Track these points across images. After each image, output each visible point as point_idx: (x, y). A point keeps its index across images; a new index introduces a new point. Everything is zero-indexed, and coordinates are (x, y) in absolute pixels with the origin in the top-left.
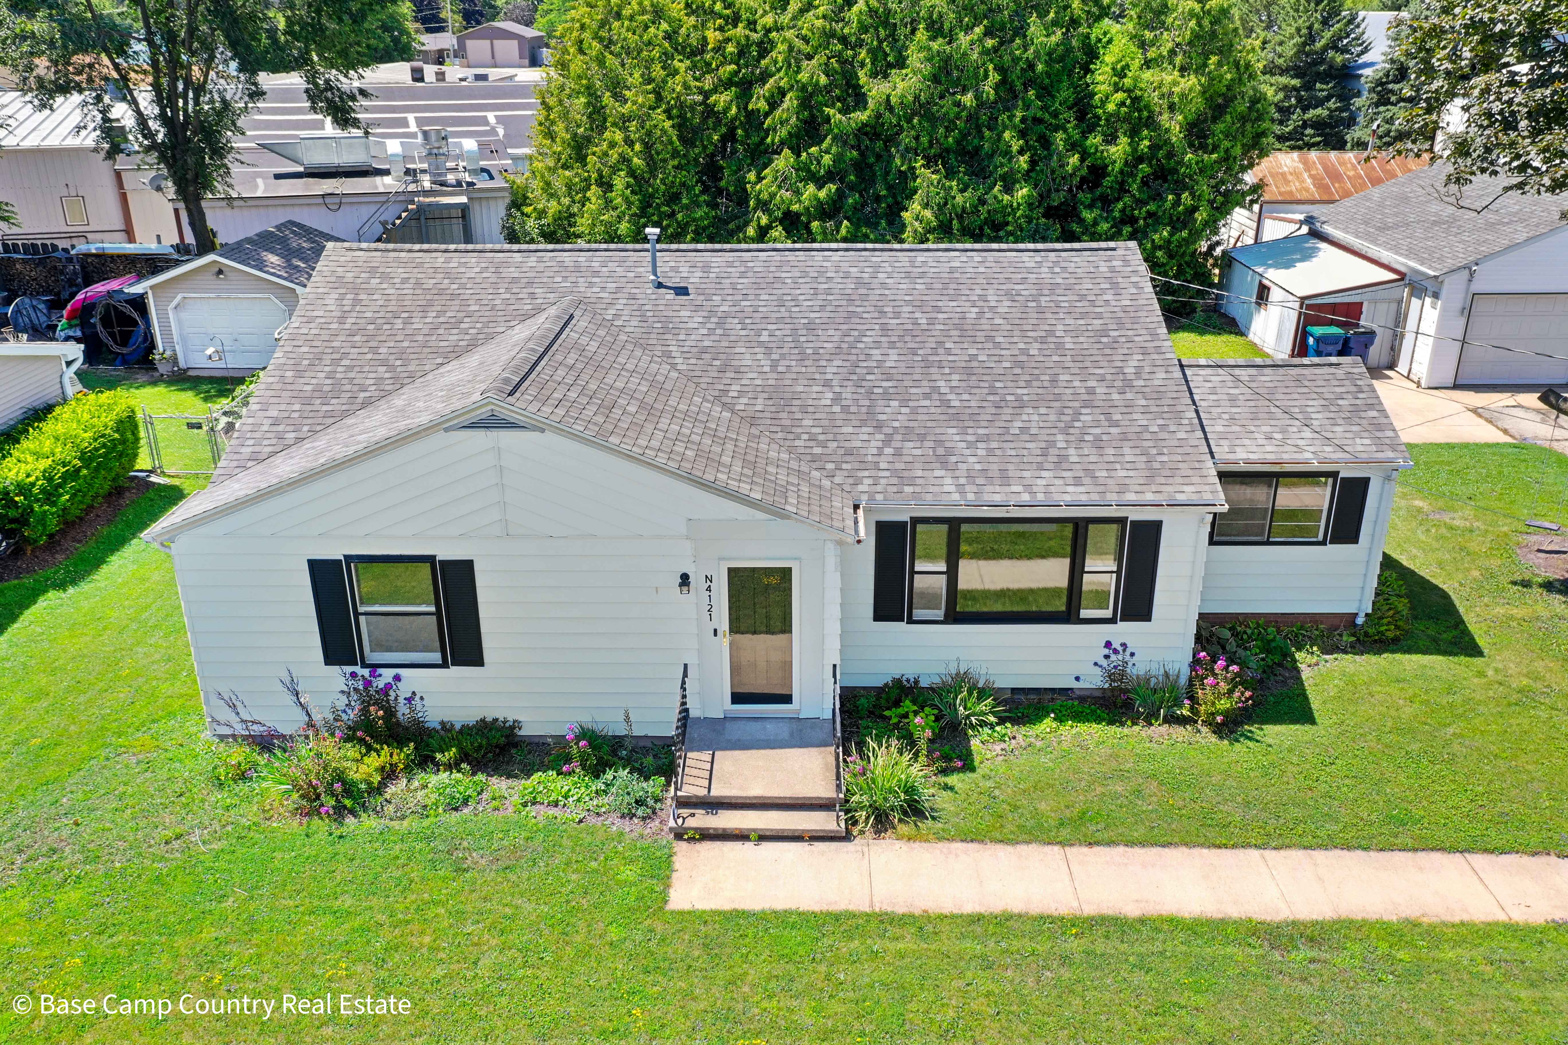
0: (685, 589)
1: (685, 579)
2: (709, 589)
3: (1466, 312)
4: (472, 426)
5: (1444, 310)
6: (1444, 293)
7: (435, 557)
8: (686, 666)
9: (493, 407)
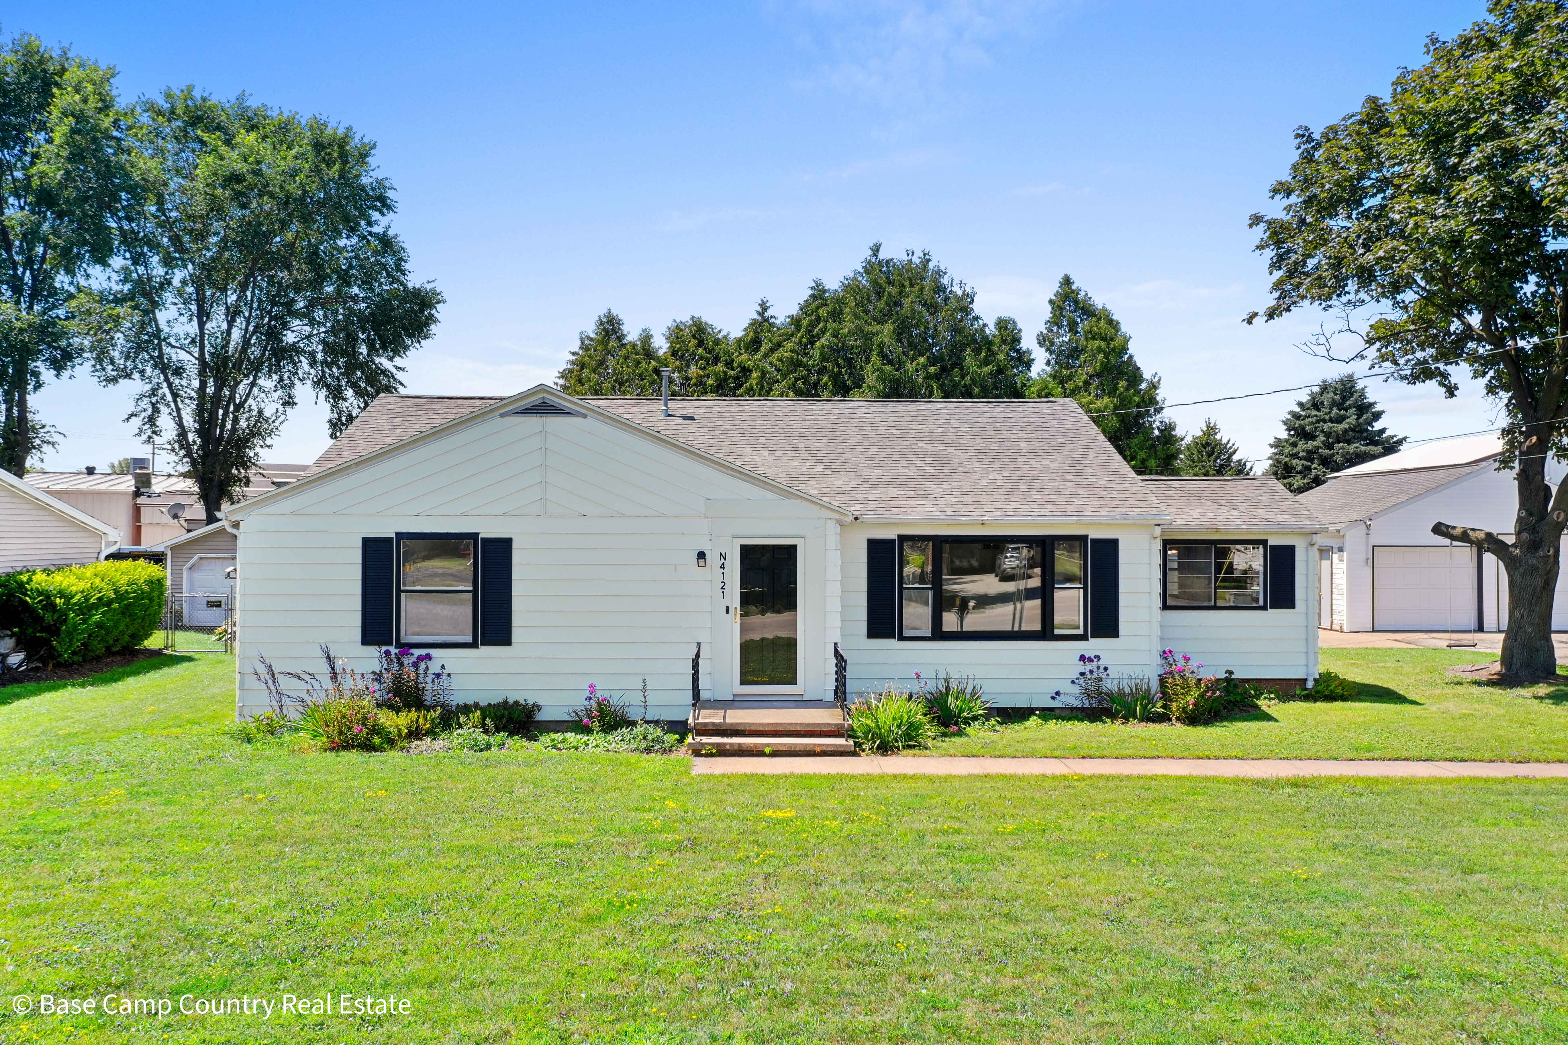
0: (701, 562)
1: (701, 555)
2: (723, 567)
3: (1370, 561)
4: (526, 412)
5: (1350, 561)
6: (1347, 547)
7: (478, 534)
8: (699, 644)
9: (545, 395)
